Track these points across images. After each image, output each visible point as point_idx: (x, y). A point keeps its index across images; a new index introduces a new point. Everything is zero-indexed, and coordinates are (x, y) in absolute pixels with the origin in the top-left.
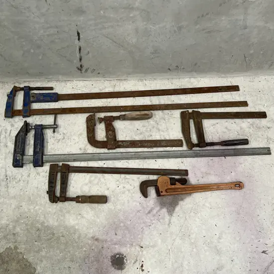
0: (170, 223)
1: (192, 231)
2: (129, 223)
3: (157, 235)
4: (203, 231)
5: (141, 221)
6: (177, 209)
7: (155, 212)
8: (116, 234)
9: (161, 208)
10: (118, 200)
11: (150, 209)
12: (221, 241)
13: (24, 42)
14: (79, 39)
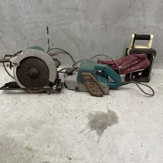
0: (99, 141)
1: (119, 149)
2: (62, 139)
3: (87, 150)
4: (130, 150)
5: (73, 138)
6: (106, 131)
7: (86, 132)
8: (48, 146)
9: (91, 130)
10: (56, 122)
11: (82, 130)
12: (148, 159)
13: (17, 34)
14: (48, 33)
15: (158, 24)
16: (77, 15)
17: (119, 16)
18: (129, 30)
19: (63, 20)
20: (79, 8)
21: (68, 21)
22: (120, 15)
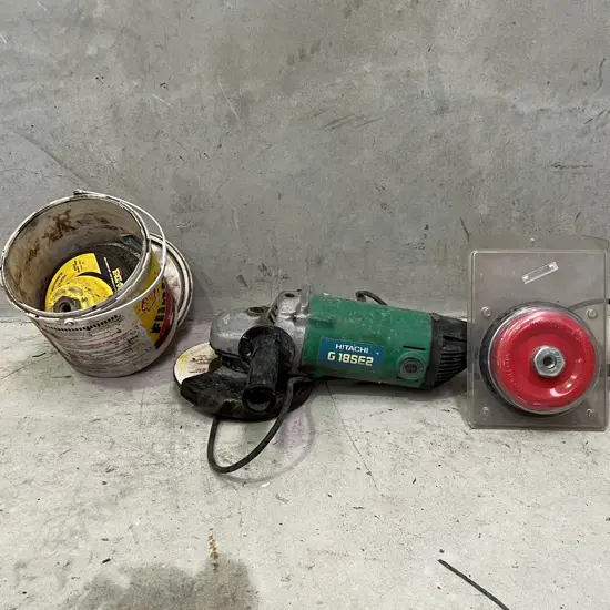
15: (503, 88)
16: (91, 51)
17: (302, 51)
18: (361, 122)
19: (23, 79)
20: (95, 16)
21: (48, 83)
22: (308, 51)
